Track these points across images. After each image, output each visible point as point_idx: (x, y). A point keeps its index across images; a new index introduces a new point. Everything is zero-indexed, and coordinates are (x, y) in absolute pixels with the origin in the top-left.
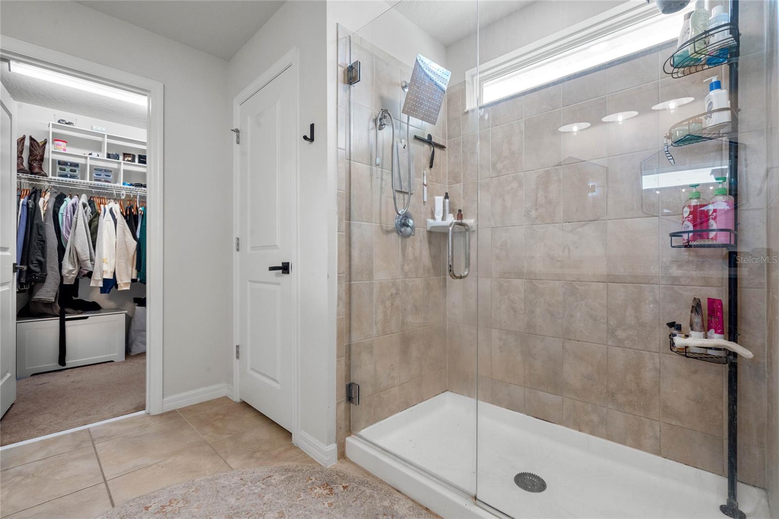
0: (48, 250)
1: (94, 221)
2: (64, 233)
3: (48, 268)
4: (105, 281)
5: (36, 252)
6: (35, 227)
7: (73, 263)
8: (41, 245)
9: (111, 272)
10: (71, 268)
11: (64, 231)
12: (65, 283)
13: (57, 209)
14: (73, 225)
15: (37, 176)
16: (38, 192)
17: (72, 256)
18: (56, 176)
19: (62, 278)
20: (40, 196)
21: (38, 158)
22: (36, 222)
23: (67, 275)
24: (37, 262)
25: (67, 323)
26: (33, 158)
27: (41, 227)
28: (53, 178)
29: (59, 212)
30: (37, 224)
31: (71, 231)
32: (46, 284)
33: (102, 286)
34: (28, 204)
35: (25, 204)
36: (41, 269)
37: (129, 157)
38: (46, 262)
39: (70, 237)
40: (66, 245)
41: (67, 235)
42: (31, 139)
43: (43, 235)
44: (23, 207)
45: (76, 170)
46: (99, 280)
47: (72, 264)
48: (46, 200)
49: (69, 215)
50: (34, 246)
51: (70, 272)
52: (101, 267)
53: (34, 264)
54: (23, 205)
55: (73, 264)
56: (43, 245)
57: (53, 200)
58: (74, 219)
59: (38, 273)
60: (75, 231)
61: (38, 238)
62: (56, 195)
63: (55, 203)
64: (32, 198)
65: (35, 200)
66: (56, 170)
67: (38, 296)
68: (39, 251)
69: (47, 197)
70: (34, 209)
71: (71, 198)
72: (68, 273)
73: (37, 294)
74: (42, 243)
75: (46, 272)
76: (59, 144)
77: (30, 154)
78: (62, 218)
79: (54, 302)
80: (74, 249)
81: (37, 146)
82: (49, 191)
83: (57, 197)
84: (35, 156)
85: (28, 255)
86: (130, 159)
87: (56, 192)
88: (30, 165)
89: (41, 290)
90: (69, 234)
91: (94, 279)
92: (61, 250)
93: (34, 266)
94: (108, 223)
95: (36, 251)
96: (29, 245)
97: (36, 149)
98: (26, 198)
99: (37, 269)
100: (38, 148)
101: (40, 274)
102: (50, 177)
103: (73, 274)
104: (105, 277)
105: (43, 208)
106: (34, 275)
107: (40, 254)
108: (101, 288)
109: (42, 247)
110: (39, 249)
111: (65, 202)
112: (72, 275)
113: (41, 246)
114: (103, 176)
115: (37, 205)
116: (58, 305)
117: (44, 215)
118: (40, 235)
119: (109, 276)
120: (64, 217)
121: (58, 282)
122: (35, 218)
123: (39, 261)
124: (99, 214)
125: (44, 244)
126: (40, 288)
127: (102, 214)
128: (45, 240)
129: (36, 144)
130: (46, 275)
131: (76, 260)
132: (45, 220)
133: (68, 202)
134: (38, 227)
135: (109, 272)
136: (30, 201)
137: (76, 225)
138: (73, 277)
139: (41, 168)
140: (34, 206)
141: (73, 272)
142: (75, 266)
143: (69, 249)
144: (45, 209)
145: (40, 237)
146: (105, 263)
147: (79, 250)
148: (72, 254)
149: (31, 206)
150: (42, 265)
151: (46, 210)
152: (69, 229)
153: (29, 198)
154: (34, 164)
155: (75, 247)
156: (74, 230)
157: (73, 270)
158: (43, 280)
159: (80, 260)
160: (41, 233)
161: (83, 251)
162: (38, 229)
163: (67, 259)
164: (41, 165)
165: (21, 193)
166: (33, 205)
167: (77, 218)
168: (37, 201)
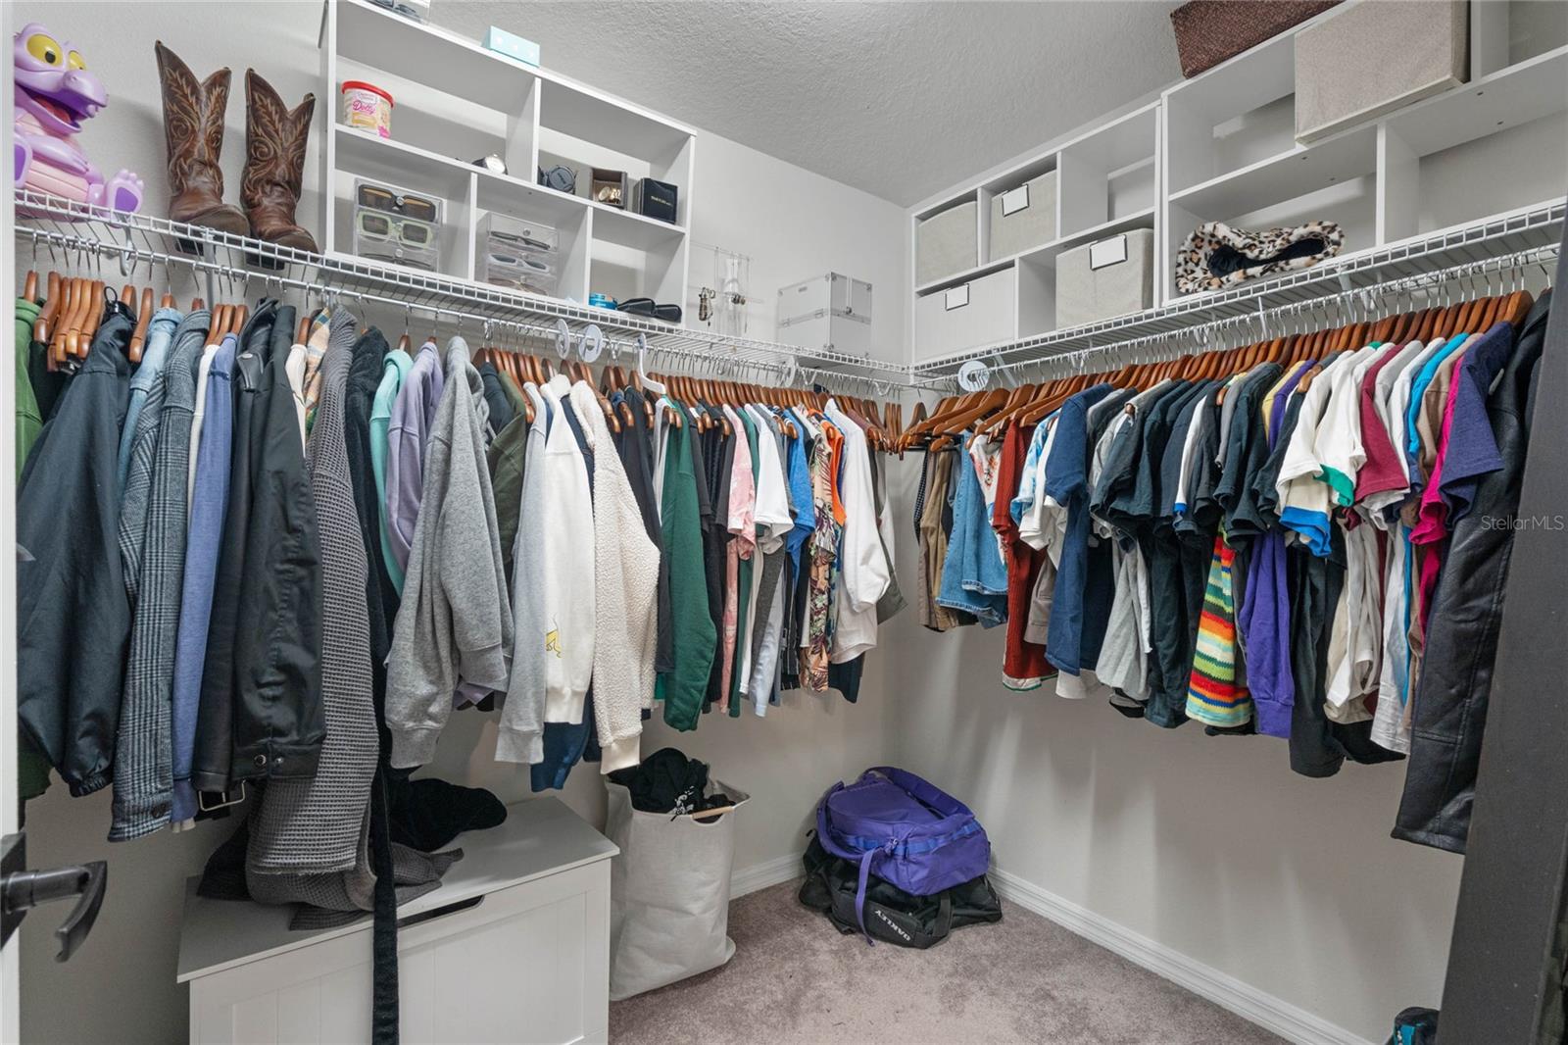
0: (330, 605)
1: (508, 458)
2: (395, 516)
3: (329, 701)
4: (555, 734)
5: (275, 625)
6: (270, 486)
7: (433, 665)
8: (298, 581)
9: (575, 694)
10: (424, 688)
11: (395, 505)
12: (399, 762)
13: (361, 398)
14: (433, 478)
15: (277, 246)
16: (282, 320)
17: (428, 628)
18: (350, 252)
19: (386, 737)
20: (291, 339)
21: (281, 172)
22: (272, 464)
23: (410, 724)
24: (280, 677)
25: (406, 939)
26: (263, 173)
27: (296, 490)
28: (342, 258)
29: (369, 414)
30: (278, 473)
31: (421, 507)
32: (321, 783)
33: (538, 758)
34: (237, 371)
35: (227, 370)
36: (299, 713)
37: (611, 187)
38: (318, 669)
39: (418, 535)
40: (403, 576)
41: (405, 525)
42: (255, 83)
43: (307, 529)
44: (215, 385)
45: (424, 231)
46: (532, 734)
47: (426, 667)
48: (315, 360)
49: (413, 429)
50: (267, 590)
51: (421, 709)
52: (538, 673)
53: (269, 685)
54: (212, 374)
55: (431, 666)
56: (306, 584)
57: (345, 356)
58: (436, 448)
59: (279, 732)
60: (440, 506)
61: (285, 549)
62: (353, 339)
63: (352, 371)
64: (258, 345)
65: (268, 354)
66: (351, 228)
67: (287, 852)
68: (290, 615)
69: (319, 345)
70: (265, 394)
71: (412, 351)
72: (411, 717)
73: (283, 839)
74: (301, 572)
75: (321, 726)
76: (366, 102)
77: (250, 156)
78: (387, 444)
79: (356, 869)
80: (438, 598)
81: (276, 118)
82: (324, 320)
83: (359, 344)
84: (268, 162)
85: (237, 640)
86: (615, 194)
87: (351, 324)
88: (248, 202)
89: (299, 820)
90: (413, 523)
91: (510, 730)
92: (384, 599)
93: (263, 698)
94: (562, 464)
95: (274, 616)
96: (243, 587)
97: (271, 128)
98: (231, 342)
99: (281, 715)
100: (279, 126)
101: (294, 736)
102: (330, 253)
103: (432, 717)
104: (555, 716)
105: (306, 389)
106: (265, 750)
107: (292, 629)
108: (534, 767)
109: (303, 591)
110: (291, 606)
111: (391, 374)
112: (430, 723)
113: (296, 590)
114: (520, 266)
115: (278, 379)
116: (368, 868)
117: (309, 429)
118: (293, 530)
119: (565, 712)
120: (396, 436)
121: (371, 764)
122: (271, 442)
123: (288, 669)
124: (529, 425)
125: (312, 576)
126: (295, 808)
127: (540, 424)
128: (315, 555)
129: (272, 109)
130: (321, 740)
131: (444, 652)
132: (314, 450)
133: (405, 368)
134: (283, 485)
135: (567, 691)
136: (248, 355)
137: (446, 475)
138: (431, 731)
139: (289, 216)
140: (266, 380)
141: (434, 709)
142: (441, 675)
143: (416, 596)
144: (312, 397)
145: (292, 542)
146: (553, 653)
147: (461, 602)
148: (427, 617)
149: (250, 382)
150: (299, 685)
151: (315, 405)
152: (414, 499)
153: (245, 344)
154: (266, 202)
155: (441, 585)
156: (434, 503)
157: (429, 700)
158: (306, 767)
159: (462, 648)
160: (296, 522)
161: (478, 605)
162: (285, 498)
163: (410, 645)
164: (292, 207)
165: (211, 324)
166: (259, 378)
167: (449, 446)
168: (276, 357)
